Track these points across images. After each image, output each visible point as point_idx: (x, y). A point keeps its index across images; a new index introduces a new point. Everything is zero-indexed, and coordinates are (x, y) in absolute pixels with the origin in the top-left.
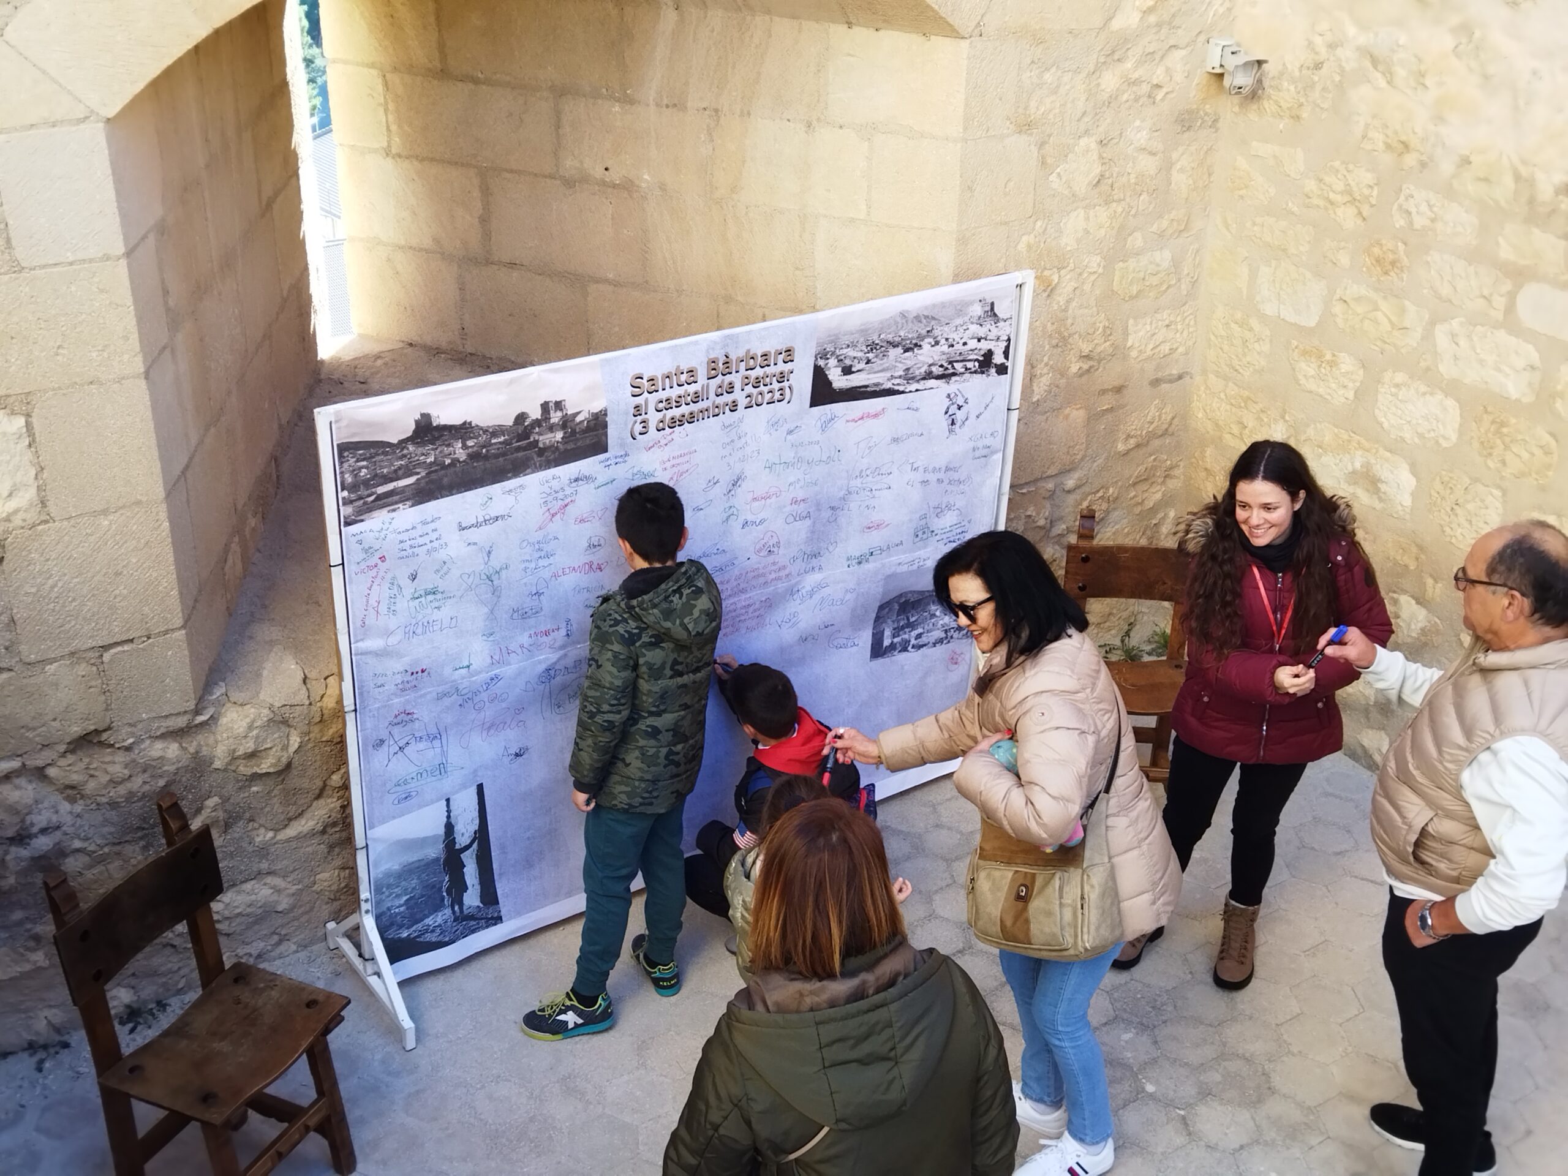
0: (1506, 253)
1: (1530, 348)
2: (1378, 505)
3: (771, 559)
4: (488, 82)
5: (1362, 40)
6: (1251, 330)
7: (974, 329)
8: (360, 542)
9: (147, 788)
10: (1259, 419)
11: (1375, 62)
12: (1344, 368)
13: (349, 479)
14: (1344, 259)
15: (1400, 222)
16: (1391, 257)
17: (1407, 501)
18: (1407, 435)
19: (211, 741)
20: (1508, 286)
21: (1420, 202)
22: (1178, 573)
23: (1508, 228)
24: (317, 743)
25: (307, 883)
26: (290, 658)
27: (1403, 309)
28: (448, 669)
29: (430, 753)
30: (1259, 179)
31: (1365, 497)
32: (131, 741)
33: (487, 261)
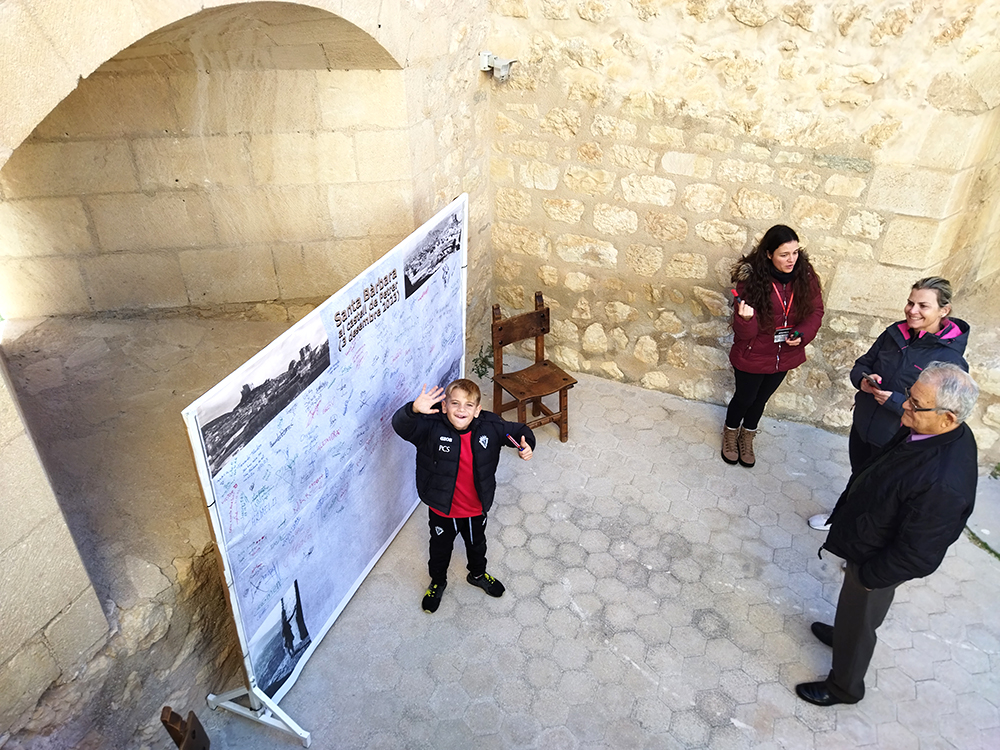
0: (653, 140)
1: (670, 182)
2: (600, 266)
5: (562, 45)
6: (520, 197)
7: (450, 230)
10: (530, 238)
11: (571, 55)
12: (574, 206)
13: (210, 447)
14: (567, 155)
15: (595, 133)
16: (592, 150)
17: (615, 261)
18: (612, 232)
19: (122, 641)
20: (656, 155)
21: (605, 122)
22: (539, 322)
23: (653, 128)
24: (182, 604)
25: (192, 683)
26: (141, 561)
27: (602, 174)
28: (275, 530)
29: (271, 580)
30: (513, 122)
31: (592, 263)
32: (77, 673)
33: (100, 253)
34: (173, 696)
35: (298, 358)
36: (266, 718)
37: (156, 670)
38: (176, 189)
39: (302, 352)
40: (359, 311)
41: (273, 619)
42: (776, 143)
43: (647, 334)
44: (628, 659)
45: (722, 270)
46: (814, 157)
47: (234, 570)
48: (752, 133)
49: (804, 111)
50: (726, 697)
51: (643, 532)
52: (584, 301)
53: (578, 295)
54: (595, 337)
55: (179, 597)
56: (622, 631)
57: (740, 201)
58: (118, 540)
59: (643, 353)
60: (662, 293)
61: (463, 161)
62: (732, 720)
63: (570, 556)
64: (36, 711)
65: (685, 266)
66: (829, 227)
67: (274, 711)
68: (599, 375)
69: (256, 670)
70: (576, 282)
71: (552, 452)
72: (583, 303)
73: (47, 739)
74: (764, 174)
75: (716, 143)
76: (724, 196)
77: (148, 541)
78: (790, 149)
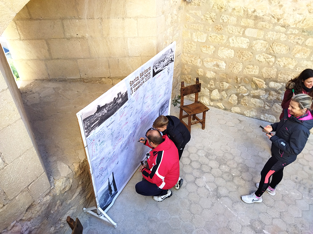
0: (242, 24)
1: (248, 39)
2: (219, 69)
3: (148, 108)
6: (192, 44)
7: (170, 55)
8: (90, 139)
9: (45, 208)
10: (195, 59)
12: (211, 48)
13: (86, 127)
14: (210, 29)
15: (221, 21)
16: (220, 28)
17: (225, 68)
18: (224, 57)
19: (55, 190)
20: (243, 30)
21: (225, 17)
22: (196, 88)
23: (243, 19)
24: (75, 179)
25: (78, 204)
26: (62, 163)
27: (223, 36)
28: (107, 155)
29: (105, 172)
30: (192, 17)
31: (216, 68)
32: (39, 201)
33: (52, 59)
34: (72, 208)
35: (117, 97)
36: (102, 217)
37: (66, 200)
38: (77, 38)
39: (118, 95)
40: (138, 81)
41: (105, 185)
42: (289, 26)
43: (234, 94)
44: (226, 206)
45: (264, 72)
46: (303, 31)
47: (93, 169)
48: (280, 22)
49: (300, 14)
50: (261, 222)
51: (231, 162)
52: (212, 81)
53: (210, 79)
54: (215, 94)
55: (75, 176)
56: (224, 197)
57: (273, 47)
58: (55, 155)
59: (232, 100)
60: (241, 80)
61: (174, 31)
62: (263, 231)
63: (205, 169)
64: (26, 213)
65: (250, 70)
66: (306, 57)
67: (105, 216)
68: (216, 107)
69: (100, 201)
70: (210, 75)
71: (199, 133)
72: (212, 82)
73: (29, 222)
74: (283, 37)
75: (266, 25)
76: (268, 45)
77: (65, 156)
78: (294, 28)
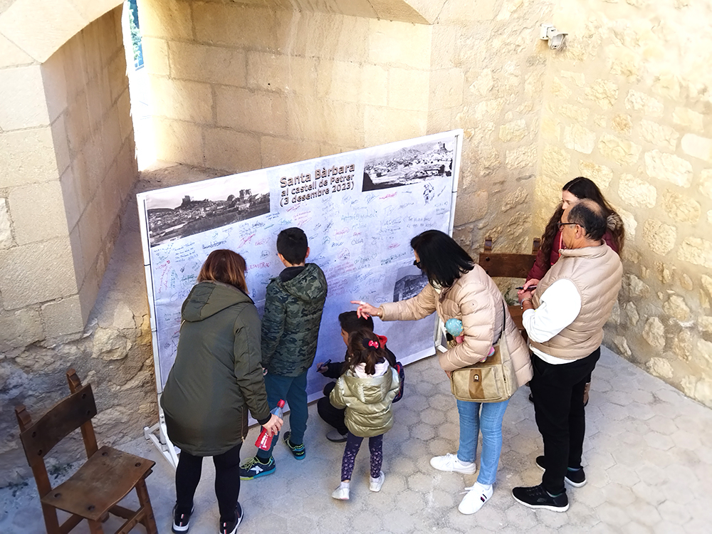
0: (676, 120)
1: (688, 163)
3: (346, 261)
4: (215, 45)
5: (611, 25)
6: (562, 155)
7: (436, 156)
8: (158, 254)
9: (62, 366)
11: (616, 34)
13: (153, 225)
15: (628, 106)
16: (625, 122)
17: (634, 234)
18: (633, 204)
19: (91, 345)
20: (677, 135)
21: (637, 97)
23: (677, 108)
24: (139, 346)
26: (127, 307)
27: (630, 146)
30: (565, 87)
32: (54, 345)
33: (215, 126)
35: (237, 195)
38: (268, 90)
39: (241, 192)
40: (308, 184)
43: (655, 316)
47: (159, 322)
55: (139, 339)
59: (651, 335)
60: (673, 275)
64: (24, 352)
65: (695, 251)
